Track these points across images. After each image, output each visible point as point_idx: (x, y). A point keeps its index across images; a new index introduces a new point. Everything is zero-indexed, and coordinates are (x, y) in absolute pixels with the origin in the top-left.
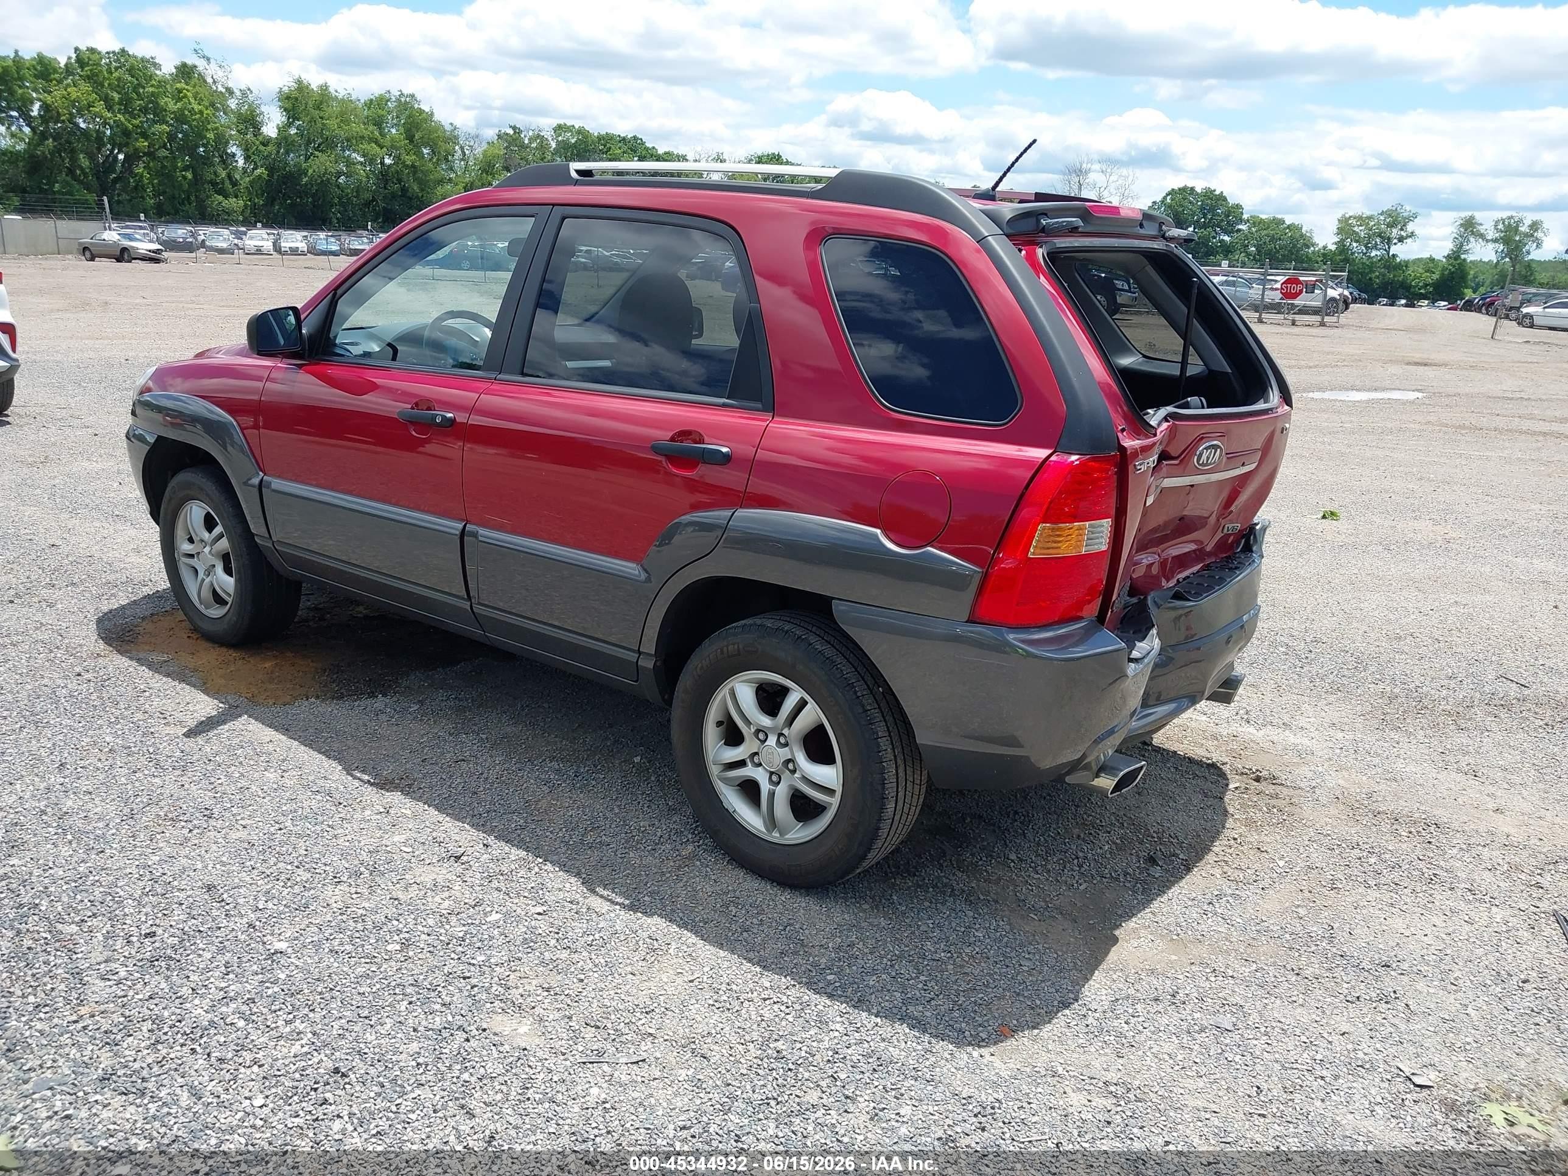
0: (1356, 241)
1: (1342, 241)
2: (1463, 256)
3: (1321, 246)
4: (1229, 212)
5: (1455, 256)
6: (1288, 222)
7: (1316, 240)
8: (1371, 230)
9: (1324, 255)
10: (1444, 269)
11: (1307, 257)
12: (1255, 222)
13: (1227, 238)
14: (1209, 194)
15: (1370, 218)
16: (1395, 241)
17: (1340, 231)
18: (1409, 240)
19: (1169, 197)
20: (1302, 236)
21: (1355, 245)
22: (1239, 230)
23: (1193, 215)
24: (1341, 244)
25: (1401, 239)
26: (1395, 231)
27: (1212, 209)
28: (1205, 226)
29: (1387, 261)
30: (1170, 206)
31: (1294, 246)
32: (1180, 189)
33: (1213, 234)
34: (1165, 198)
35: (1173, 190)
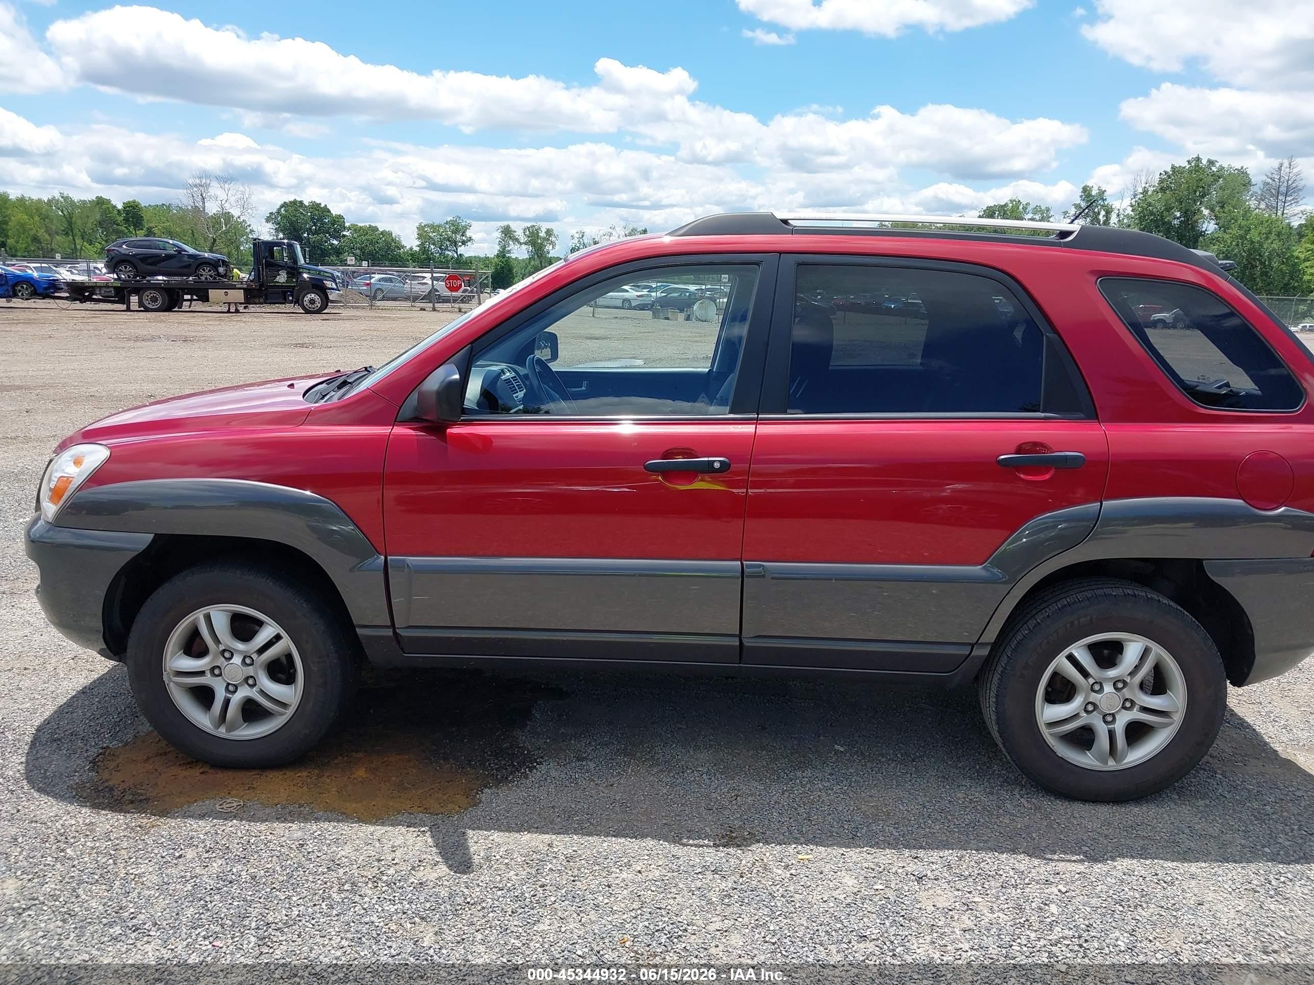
0: (434, 244)
1: (422, 244)
2: (507, 255)
3: (408, 247)
4: (335, 221)
5: (502, 254)
6: (381, 230)
7: (403, 243)
8: (441, 235)
9: (412, 255)
10: (497, 265)
11: (400, 256)
12: (355, 229)
13: (335, 242)
14: (315, 206)
15: (439, 226)
16: (460, 244)
17: (420, 236)
18: (469, 243)
19: (282, 209)
20: (393, 240)
21: (432, 247)
22: (344, 236)
23: (306, 223)
24: (422, 246)
25: (464, 243)
26: (458, 236)
27: (320, 219)
28: (316, 233)
29: (457, 259)
30: (283, 217)
31: (389, 248)
32: (290, 202)
33: (324, 239)
34: (279, 210)
35: (285, 203)
